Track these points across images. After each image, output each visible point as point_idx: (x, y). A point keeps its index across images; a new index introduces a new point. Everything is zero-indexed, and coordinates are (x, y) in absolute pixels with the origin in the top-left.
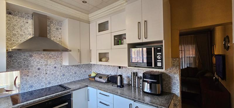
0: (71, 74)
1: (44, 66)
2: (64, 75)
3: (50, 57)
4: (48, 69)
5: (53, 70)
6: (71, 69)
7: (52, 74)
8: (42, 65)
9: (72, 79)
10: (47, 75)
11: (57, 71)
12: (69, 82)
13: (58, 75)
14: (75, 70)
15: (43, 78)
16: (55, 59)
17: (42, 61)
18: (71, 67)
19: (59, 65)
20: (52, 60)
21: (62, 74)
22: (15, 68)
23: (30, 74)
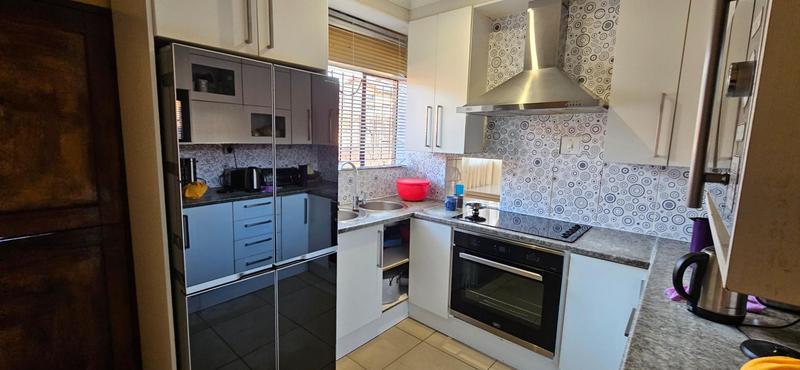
0: (642, 201)
1: (550, 156)
2: (611, 199)
3: (572, 131)
4: (561, 166)
5: (575, 174)
6: (647, 181)
7: (571, 185)
8: (545, 153)
9: (647, 226)
10: (556, 184)
11: (586, 178)
12: (630, 229)
13: (590, 195)
14: (669, 191)
15: (544, 189)
16: (586, 138)
17: (548, 140)
18: (648, 174)
19: (598, 159)
20: (577, 141)
21: (603, 195)
22: (495, 152)
23: (518, 171)
